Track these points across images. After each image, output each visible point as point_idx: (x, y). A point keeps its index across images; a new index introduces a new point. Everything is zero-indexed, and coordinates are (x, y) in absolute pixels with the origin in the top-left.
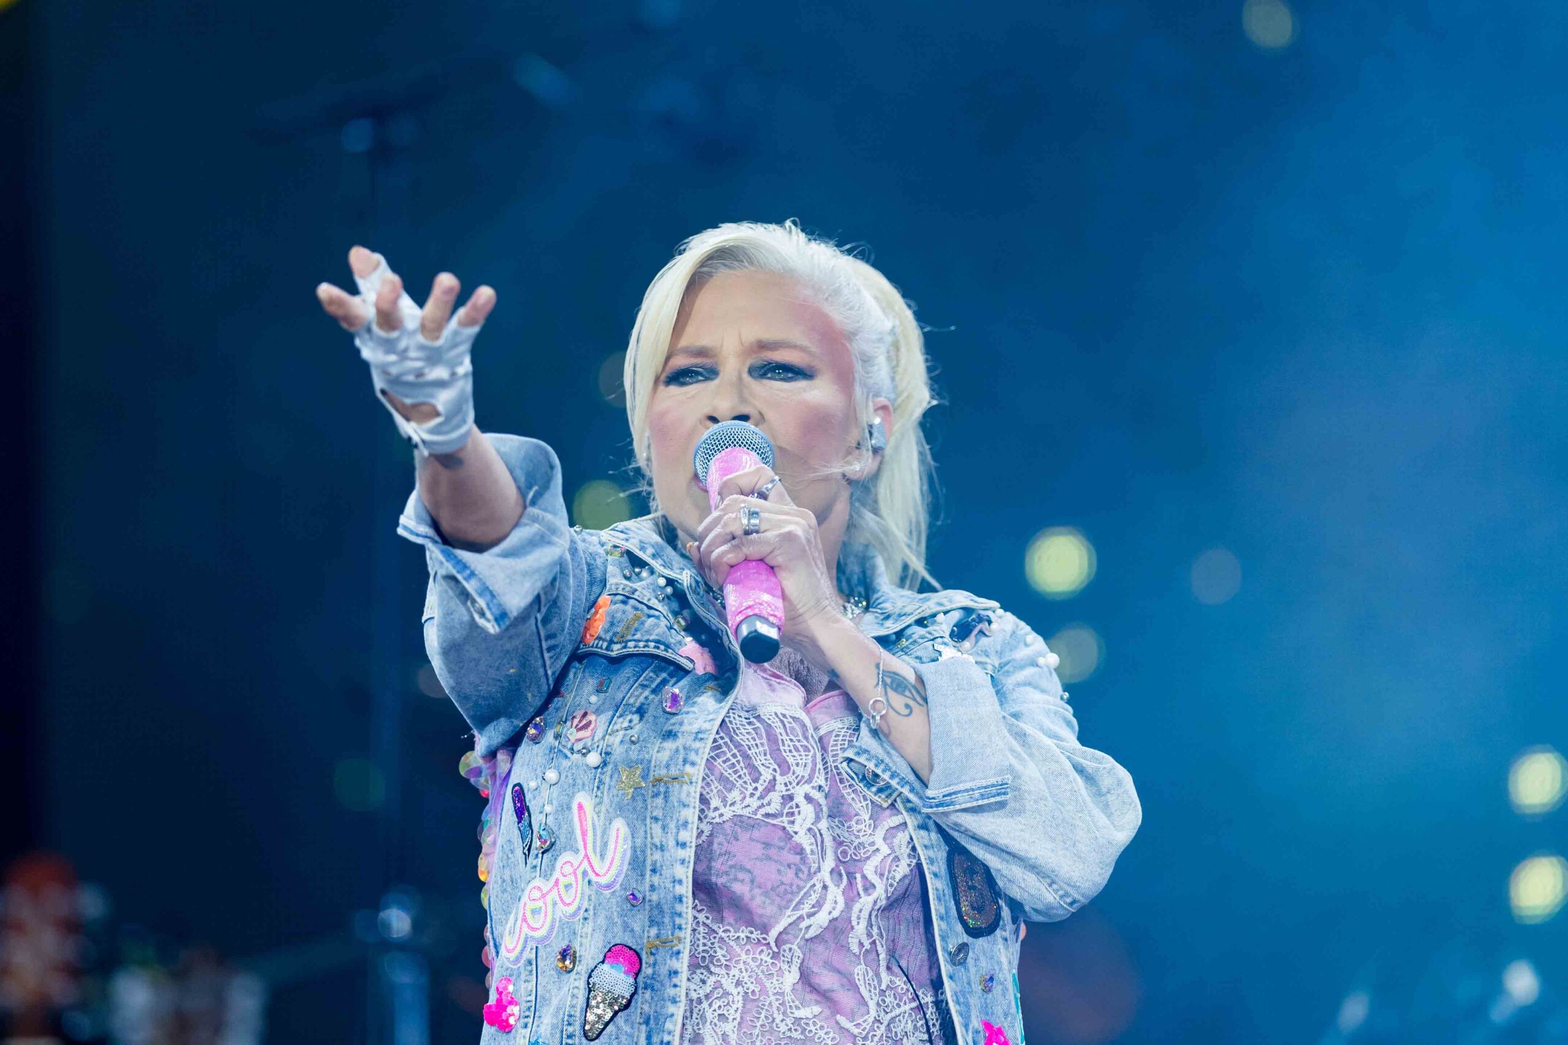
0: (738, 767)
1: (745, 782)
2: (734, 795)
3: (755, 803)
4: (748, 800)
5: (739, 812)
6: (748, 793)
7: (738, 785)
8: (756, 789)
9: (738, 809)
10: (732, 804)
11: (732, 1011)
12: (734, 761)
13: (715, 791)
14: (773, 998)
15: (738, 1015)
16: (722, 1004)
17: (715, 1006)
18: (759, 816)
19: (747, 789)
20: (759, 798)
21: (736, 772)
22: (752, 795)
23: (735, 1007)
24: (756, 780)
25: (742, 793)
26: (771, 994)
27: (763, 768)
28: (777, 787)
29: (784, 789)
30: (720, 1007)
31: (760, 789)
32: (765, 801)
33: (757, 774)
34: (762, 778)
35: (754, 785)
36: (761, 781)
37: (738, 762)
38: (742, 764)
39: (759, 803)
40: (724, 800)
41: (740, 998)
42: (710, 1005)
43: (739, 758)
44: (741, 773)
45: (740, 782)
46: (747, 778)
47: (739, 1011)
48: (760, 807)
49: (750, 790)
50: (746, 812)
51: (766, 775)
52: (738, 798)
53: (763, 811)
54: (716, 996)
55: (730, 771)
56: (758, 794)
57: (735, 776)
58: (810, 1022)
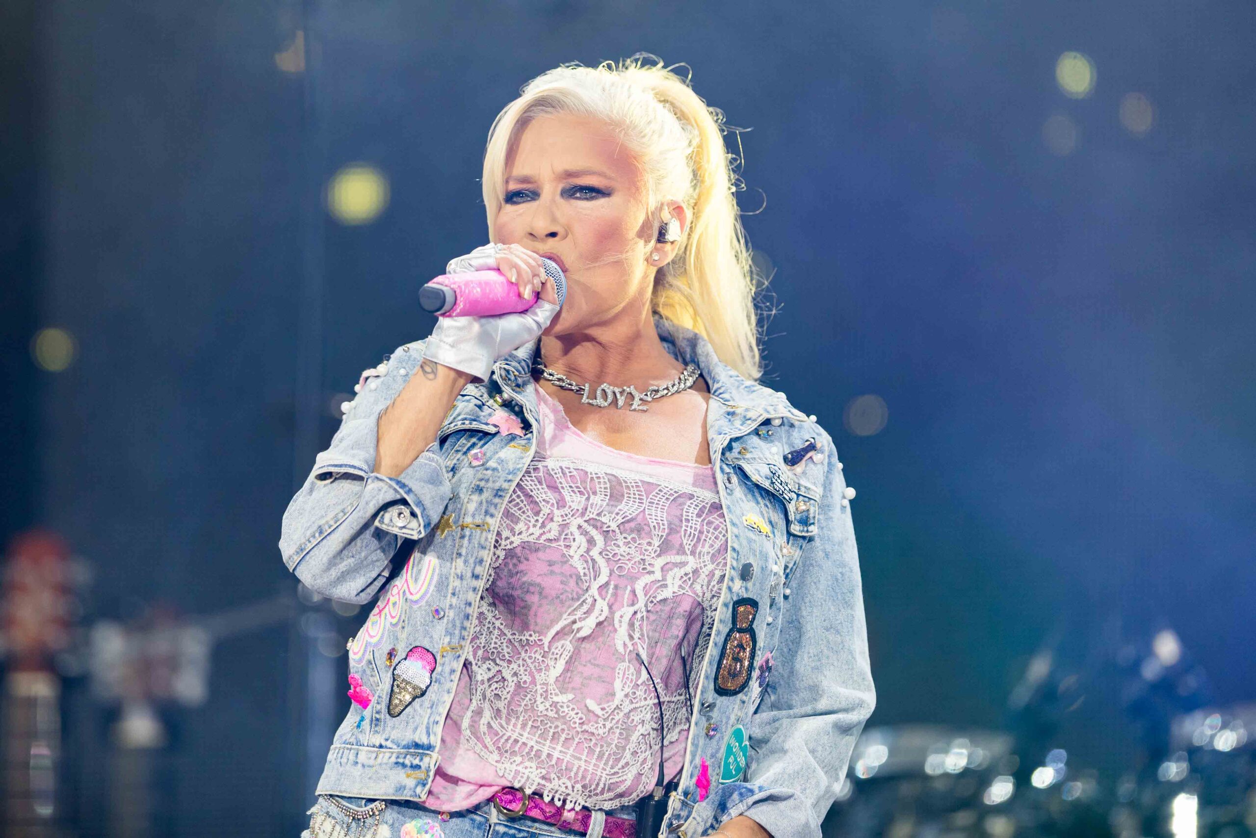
0: (522, 505)
1: (528, 516)
2: (520, 527)
3: (537, 531)
4: (531, 530)
5: (526, 539)
6: (531, 524)
7: (522, 518)
8: (537, 521)
9: (525, 537)
10: (520, 533)
11: (505, 692)
12: (518, 500)
13: (504, 525)
14: (539, 687)
15: (509, 696)
16: (498, 687)
17: (493, 687)
18: (541, 541)
19: (530, 521)
20: (540, 528)
21: (520, 509)
22: (534, 526)
23: (507, 690)
24: (537, 513)
25: (526, 524)
26: (538, 684)
27: (543, 503)
28: (555, 519)
29: (560, 519)
30: (496, 688)
31: (541, 521)
32: (546, 530)
33: (538, 509)
34: (542, 513)
35: (536, 518)
36: (541, 515)
37: (522, 501)
38: (525, 503)
39: (541, 531)
40: (512, 531)
41: (513, 684)
42: (490, 686)
43: (523, 498)
44: (525, 509)
45: (525, 516)
46: (530, 513)
47: (511, 693)
48: (541, 534)
49: (533, 521)
50: (531, 539)
51: (546, 510)
52: (524, 529)
53: (544, 537)
54: (495, 679)
55: (516, 509)
56: (539, 524)
57: (520, 512)
58: (565, 705)
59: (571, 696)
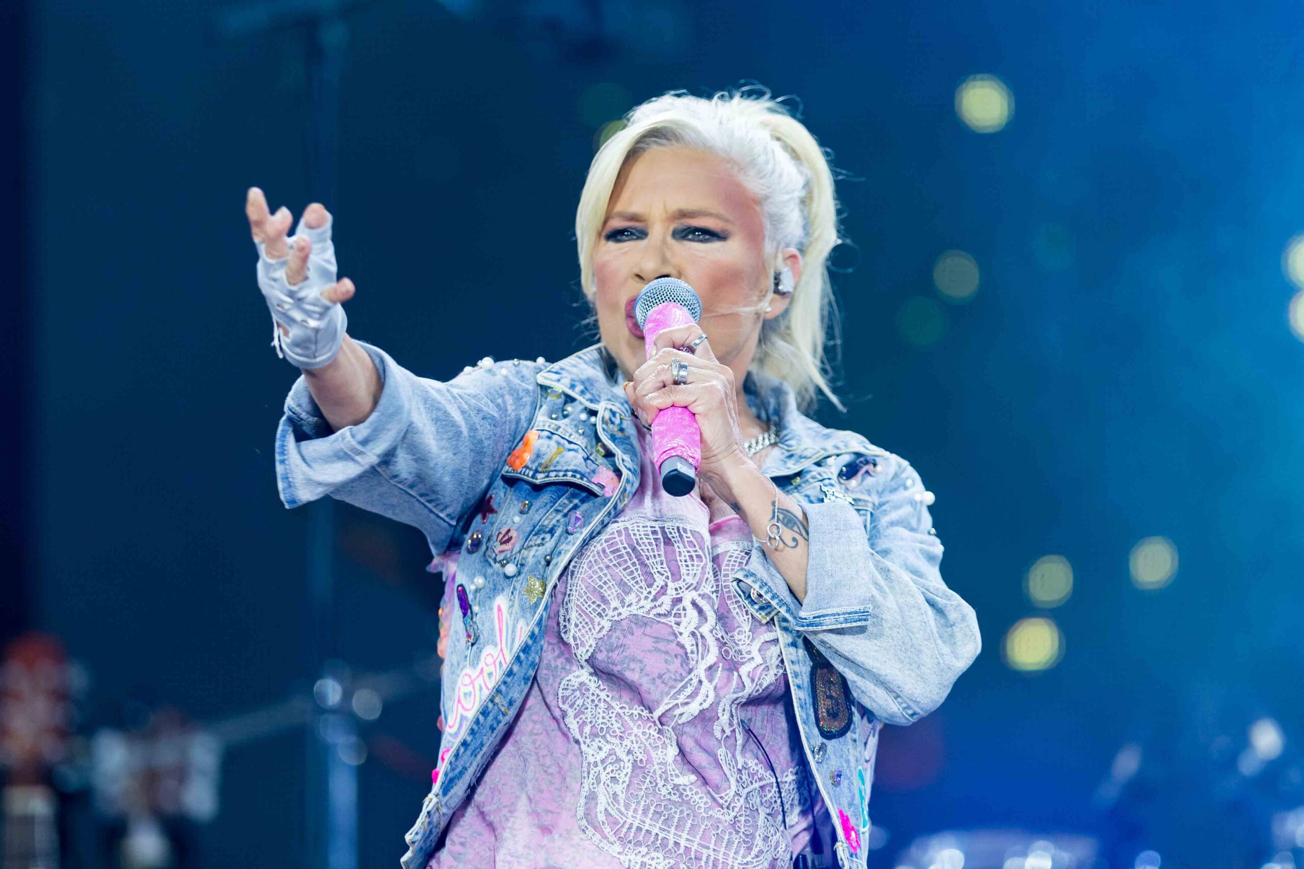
16: (615, 769)
19: (642, 593)
25: (638, 596)
26: (655, 763)
33: (652, 581)
48: (652, 608)
58: (687, 788)
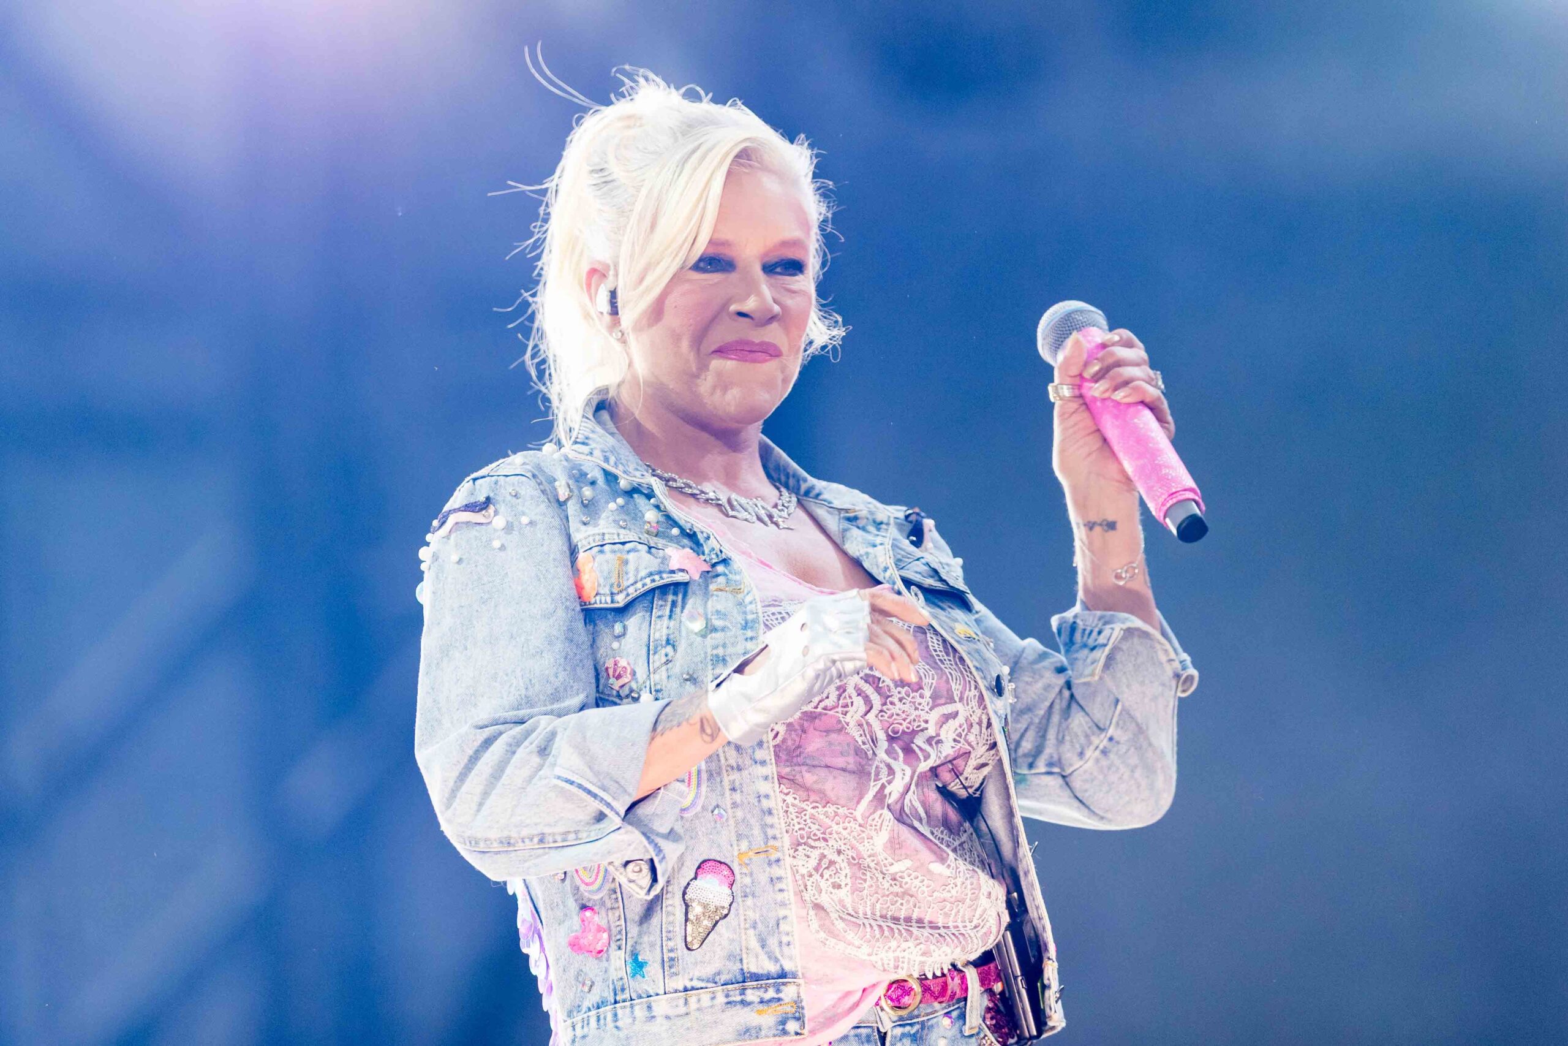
11: (842, 878)
14: (868, 860)
26: (866, 856)
32: (824, 695)
41: (845, 864)
50: (810, 707)
58: (905, 875)
59: (908, 863)
